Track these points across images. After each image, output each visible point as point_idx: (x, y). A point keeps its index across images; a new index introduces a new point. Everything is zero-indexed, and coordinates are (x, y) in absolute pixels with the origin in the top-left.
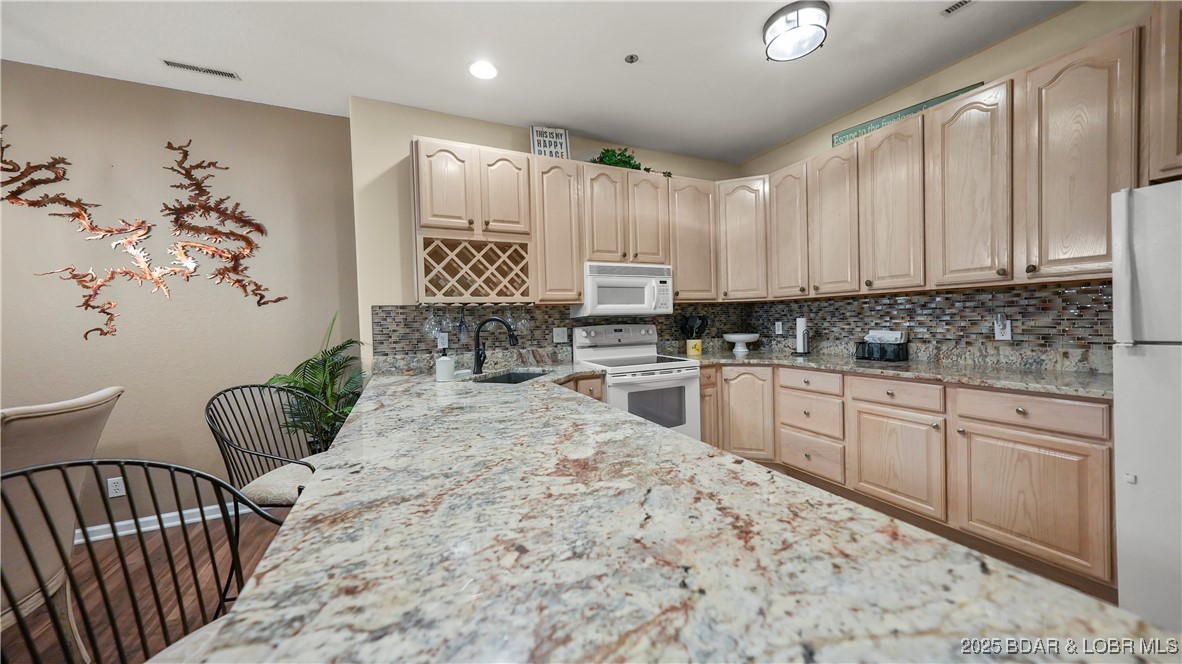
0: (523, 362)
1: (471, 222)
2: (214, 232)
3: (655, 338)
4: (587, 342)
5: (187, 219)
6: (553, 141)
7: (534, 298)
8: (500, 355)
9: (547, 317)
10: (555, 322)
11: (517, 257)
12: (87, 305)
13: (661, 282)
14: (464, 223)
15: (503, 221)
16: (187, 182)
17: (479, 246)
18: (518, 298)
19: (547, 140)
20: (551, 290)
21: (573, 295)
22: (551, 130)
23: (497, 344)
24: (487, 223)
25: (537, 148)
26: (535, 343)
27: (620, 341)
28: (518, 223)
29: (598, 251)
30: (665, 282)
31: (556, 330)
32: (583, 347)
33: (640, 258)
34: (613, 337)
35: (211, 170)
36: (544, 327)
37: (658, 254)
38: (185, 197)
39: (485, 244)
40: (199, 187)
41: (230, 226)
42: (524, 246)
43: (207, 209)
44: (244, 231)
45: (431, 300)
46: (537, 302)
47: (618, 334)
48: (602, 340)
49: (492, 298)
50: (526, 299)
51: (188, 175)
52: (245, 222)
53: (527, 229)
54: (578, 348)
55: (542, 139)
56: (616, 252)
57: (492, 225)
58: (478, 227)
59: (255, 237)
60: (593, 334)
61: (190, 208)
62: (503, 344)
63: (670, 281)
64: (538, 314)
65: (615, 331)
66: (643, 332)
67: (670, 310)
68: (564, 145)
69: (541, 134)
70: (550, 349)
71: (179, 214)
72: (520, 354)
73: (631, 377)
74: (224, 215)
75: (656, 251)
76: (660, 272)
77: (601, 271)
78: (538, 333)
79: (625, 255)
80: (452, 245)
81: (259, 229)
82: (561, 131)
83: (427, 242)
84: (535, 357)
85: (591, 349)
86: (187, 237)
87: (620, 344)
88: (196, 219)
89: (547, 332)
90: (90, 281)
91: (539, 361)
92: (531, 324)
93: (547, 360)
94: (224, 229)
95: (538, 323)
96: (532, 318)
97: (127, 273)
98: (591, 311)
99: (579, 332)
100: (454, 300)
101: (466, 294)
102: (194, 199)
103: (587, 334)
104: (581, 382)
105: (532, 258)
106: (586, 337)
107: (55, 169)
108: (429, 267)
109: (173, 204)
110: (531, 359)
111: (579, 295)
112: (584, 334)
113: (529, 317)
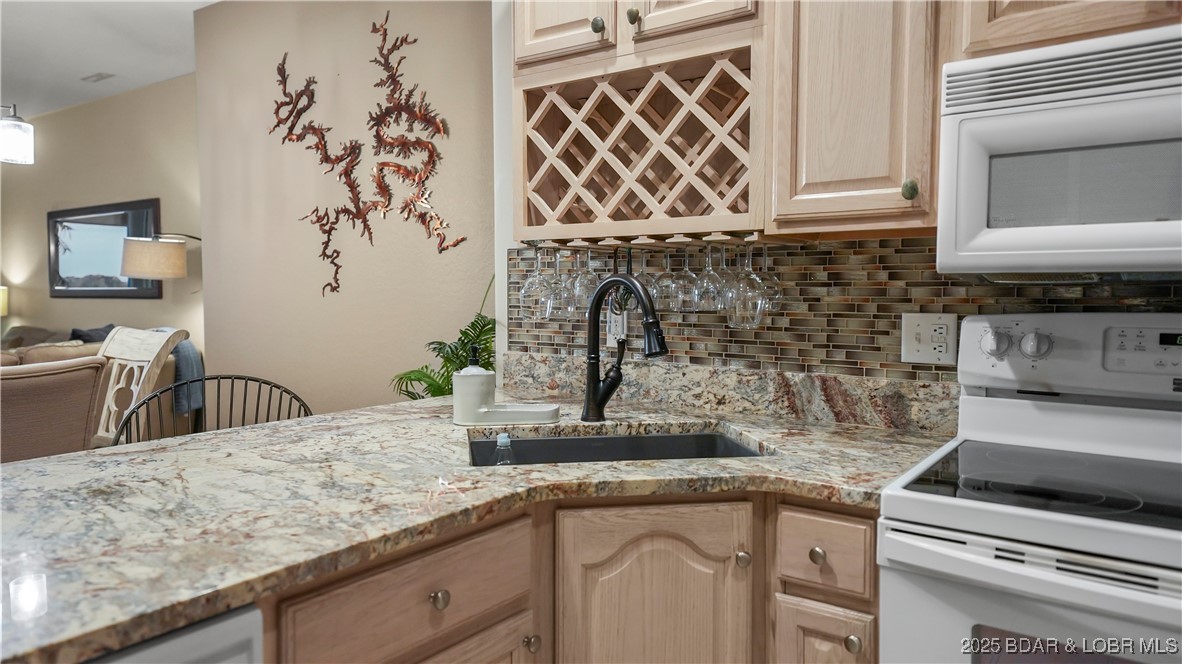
0: (793, 408)
1: (598, 28)
2: (404, 143)
4: (1004, 371)
5: (385, 130)
7: (762, 217)
8: (735, 378)
9: (883, 276)
11: (726, 95)
12: (324, 254)
14: (586, 34)
16: (384, 75)
17: (629, 83)
18: (718, 220)
20: (811, 187)
21: (890, 196)
23: (734, 349)
24: (636, 20)
26: (841, 356)
31: (910, 321)
32: (989, 392)
34: (1149, 369)
35: (404, 50)
36: (872, 309)
38: (381, 97)
39: (646, 73)
40: (393, 80)
41: (417, 130)
42: (743, 58)
43: (399, 109)
44: (424, 136)
45: (535, 233)
46: (772, 230)
48: (1058, 371)
49: (659, 221)
50: (739, 222)
51: (387, 66)
52: (428, 120)
54: (974, 390)
57: (651, 21)
59: (436, 141)
60: (1029, 345)
61: (388, 112)
62: (751, 350)
64: (855, 267)
65: (1167, 340)
70: (883, 382)
71: (379, 120)
72: (786, 387)
74: (413, 117)
77: (1007, 87)
78: (851, 329)
80: (575, 94)
81: (443, 128)
83: (533, 98)
84: (829, 399)
85: (1026, 405)
86: (383, 155)
88: (394, 130)
89: (882, 325)
90: (326, 224)
91: (845, 418)
92: (831, 298)
93: (870, 414)
94: (412, 137)
95: (853, 295)
96: (836, 280)
97: (346, 211)
98: (949, 256)
99: (978, 334)
100: (578, 232)
101: (601, 211)
102: (390, 97)
103: (1006, 343)
104: (787, 515)
105: (763, 92)
106: (999, 353)
107: (308, 92)
108: (534, 157)
109: (375, 111)
110: (818, 404)
111: (912, 192)
112: (989, 342)
113: (822, 276)
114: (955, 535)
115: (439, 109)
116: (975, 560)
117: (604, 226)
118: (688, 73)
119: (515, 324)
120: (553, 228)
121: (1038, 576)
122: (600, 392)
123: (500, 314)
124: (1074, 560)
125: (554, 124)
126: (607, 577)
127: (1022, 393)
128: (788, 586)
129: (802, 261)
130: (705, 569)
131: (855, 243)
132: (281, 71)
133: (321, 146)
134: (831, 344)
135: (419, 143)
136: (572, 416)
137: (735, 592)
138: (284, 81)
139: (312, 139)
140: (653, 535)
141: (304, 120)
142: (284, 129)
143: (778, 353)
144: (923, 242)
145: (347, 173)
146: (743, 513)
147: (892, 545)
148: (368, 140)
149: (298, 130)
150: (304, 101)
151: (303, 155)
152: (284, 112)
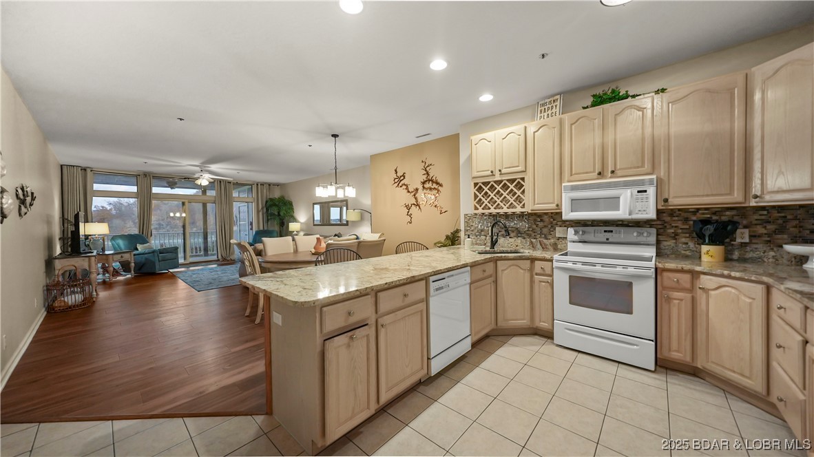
0: (533, 247)
1: (492, 172)
2: (431, 189)
3: (653, 239)
4: (576, 238)
5: (425, 186)
6: (550, 106)
7: (527, 209)
8: (519, 241)
9: (552, 220)
10: (558, 223)
11: (519, 186)
12: (407, 215)
13: (639, 192)
14: (489, 173)
15: (510, 167)
16: (425, 172)
17: (498, 182)
18: (518, 210)
19: (546, 107)
20: (538, 204)
21: (553, 206)
22: (549, 100)
23: (519, 235)
24: (500, 171)
25: (539, 115)
26: (543, 236)
27: (607, 239)
28: (518, 166)
29: (575, 174)
30: (645, 191)
31: (558, 229)
32: (574, 242)
33: (619, 173)
34: (602, 236)
35: (431, 167)
36: (550, 226)
37: (643, 166)
38: (424, 178)
39: (501, 181)
40: (428, 174)
41: (435, 186)
42: (523, 179)
43: (429, 180)
44: (436, 187)
45: (476, 211)
46: (530, 212)
47: (608, 235)
48: (586, 237)
49: (505, 210)
50: (523, 210)
51: (426, 170)
52: (437, 183)
53: (524, 169)
54: (571, 241)
55: (543, 108)
56: (594, 172)
57: (503, 171)
58: (497, 173)
59: (440, 188)
60: (581, 233)
61: (426, 181)
62: (523, 235)
63: (651, 191)
64: (546, 218)
65: (605, 231)
66: (635, 234)
67: (652, 215)
68: (558, 107)
69: (543, 105)
70: (552, 241)
71: (424, 183)
72: (532, 243)
73: (571, 265)
74: (432, 181)
75: (640, 165)
76: (642, 183)
77: (574, 188)
78: (545, 231)
79: (600, 174)
80: (486, 184)
81: (441, 185)
82: (558, 97)
83: (476, 184)
84: (541, 245)
85: (581, 244)
86: (425, 191)
87: (608, 242)
88: (427, 185)
89: (552, 230)
90: (408, 208)
91: (544, 248)
92: (541, 224)
93: (550, 247)
94: (433, 187)
95: (545, 224)
96: (542, 220)
97: (414, 204)
98: (564, 217)
99: (571, 231)
100: (487, 212)
101: (492, 208)
102: (427, 178)
103: (576, 233)
104: (536, 262)
105: (527, 185)
106: (575, 234)
107: (404, 176)
108: (476, 196)
109: (423, 181)
110: (539, 246)
111: (557, 205)
112: (573, 232)
113: (539, 220)
114: (566, 262)
115: (440, 181)
116: (570, 265)
117: (493, 211)
118: (512, 181)
119: (466, 231)
120: (480, 211)
121: (579, 266)
122: (493, 244)
123: (462, 228)
124: (584, 264)
125: (480, 190)
126: (506, 272)
127: (580, 242)
128: (537, 274)
129: (534, 217)
130: (522, 271)
131: (546, 214)
132: (396, 171)
133: (407, 189)
134: (541, 234)
135: (435, 188)
136: (488, 249)
137: (527, 275)
138: (396, 173)
139: (405, 187)
140: (513, 265)
141: (402, 182)
142: (396, 184)
143: (529, 236)
144: (560, 214)
145: (414, 195)
146: (529, 261)
147: (555, 264)
148: (420, 187)
149: (400, 185)
150: (402, 178)
151: (402, 191)
152: (396, 180)
